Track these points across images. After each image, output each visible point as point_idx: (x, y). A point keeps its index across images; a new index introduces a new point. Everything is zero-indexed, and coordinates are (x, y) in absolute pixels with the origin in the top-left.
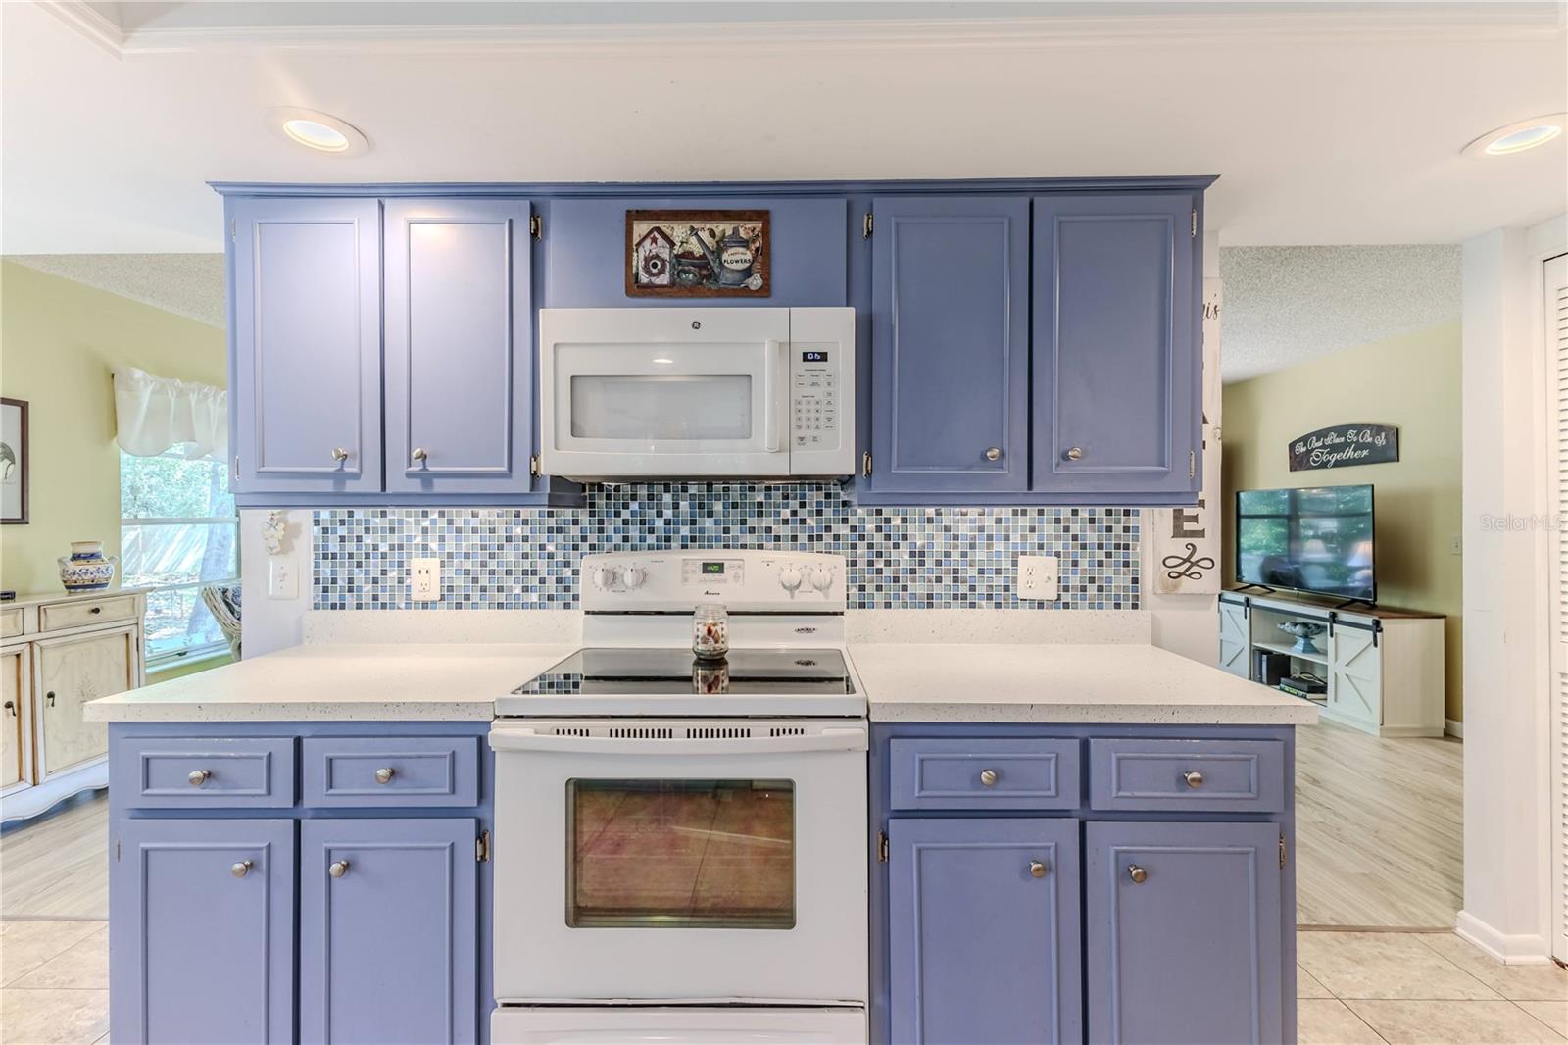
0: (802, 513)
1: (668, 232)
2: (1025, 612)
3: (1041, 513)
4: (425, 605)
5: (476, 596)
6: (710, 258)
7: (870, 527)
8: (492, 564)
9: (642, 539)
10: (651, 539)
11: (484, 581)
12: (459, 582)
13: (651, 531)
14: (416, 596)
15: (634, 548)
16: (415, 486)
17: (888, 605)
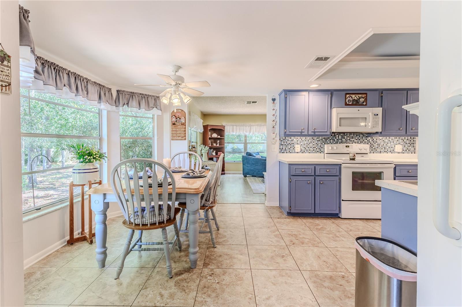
0: (359, 138)
1: (352, 96)
2: (396, 154)
3: (399, 138)
4: (297, 153)
5: (306, 151)
6: (358, 100)
7: (371, 141)
8: (308, 146)
9: (333, 142)
10: (334, 142)
11: (307, 149)
12: (303, 149)
13: (334, 141)
14: (296, 151)
15: (332, 144)
16: (313, 133)
17: (373, 153)
